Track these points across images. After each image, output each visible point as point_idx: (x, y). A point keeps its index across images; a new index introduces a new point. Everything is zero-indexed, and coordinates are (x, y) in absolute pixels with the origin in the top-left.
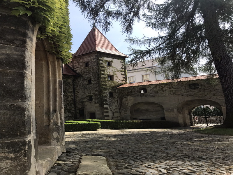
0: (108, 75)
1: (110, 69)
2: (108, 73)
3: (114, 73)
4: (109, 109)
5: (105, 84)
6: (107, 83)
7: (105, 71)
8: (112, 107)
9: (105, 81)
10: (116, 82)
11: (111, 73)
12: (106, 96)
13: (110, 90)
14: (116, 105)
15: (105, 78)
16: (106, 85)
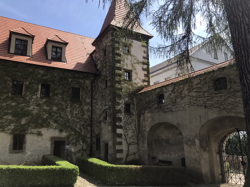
0: (124, 69)
1: (127, 59)
2: (125, 67)
3: (133, 67)
4: (123, 136)
5: (119, 87)
6: (122, 86)
7: (121, 62)
8: (127, 133)
9: (121, 81)
10: (135, 84)
11: (128, 66)
12: (119, 111)
13: (127, 99)
14: (134, 128)
15: (120, 75)
16: (121, 89)
